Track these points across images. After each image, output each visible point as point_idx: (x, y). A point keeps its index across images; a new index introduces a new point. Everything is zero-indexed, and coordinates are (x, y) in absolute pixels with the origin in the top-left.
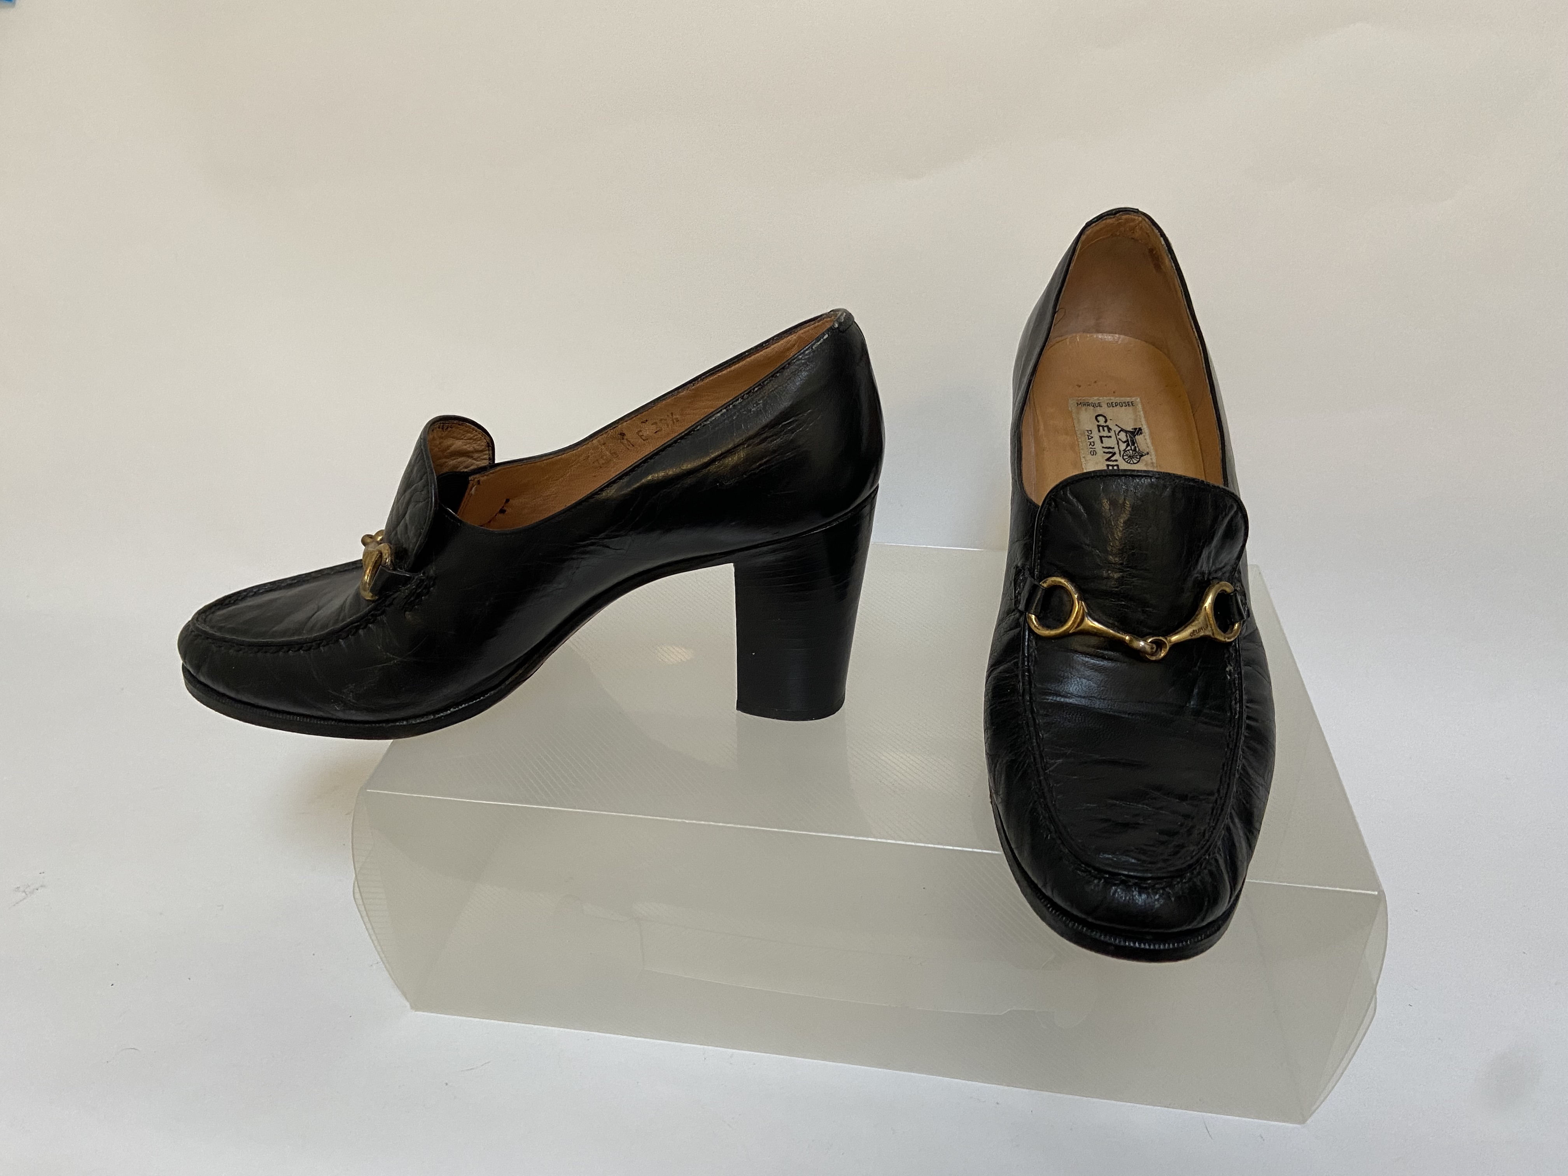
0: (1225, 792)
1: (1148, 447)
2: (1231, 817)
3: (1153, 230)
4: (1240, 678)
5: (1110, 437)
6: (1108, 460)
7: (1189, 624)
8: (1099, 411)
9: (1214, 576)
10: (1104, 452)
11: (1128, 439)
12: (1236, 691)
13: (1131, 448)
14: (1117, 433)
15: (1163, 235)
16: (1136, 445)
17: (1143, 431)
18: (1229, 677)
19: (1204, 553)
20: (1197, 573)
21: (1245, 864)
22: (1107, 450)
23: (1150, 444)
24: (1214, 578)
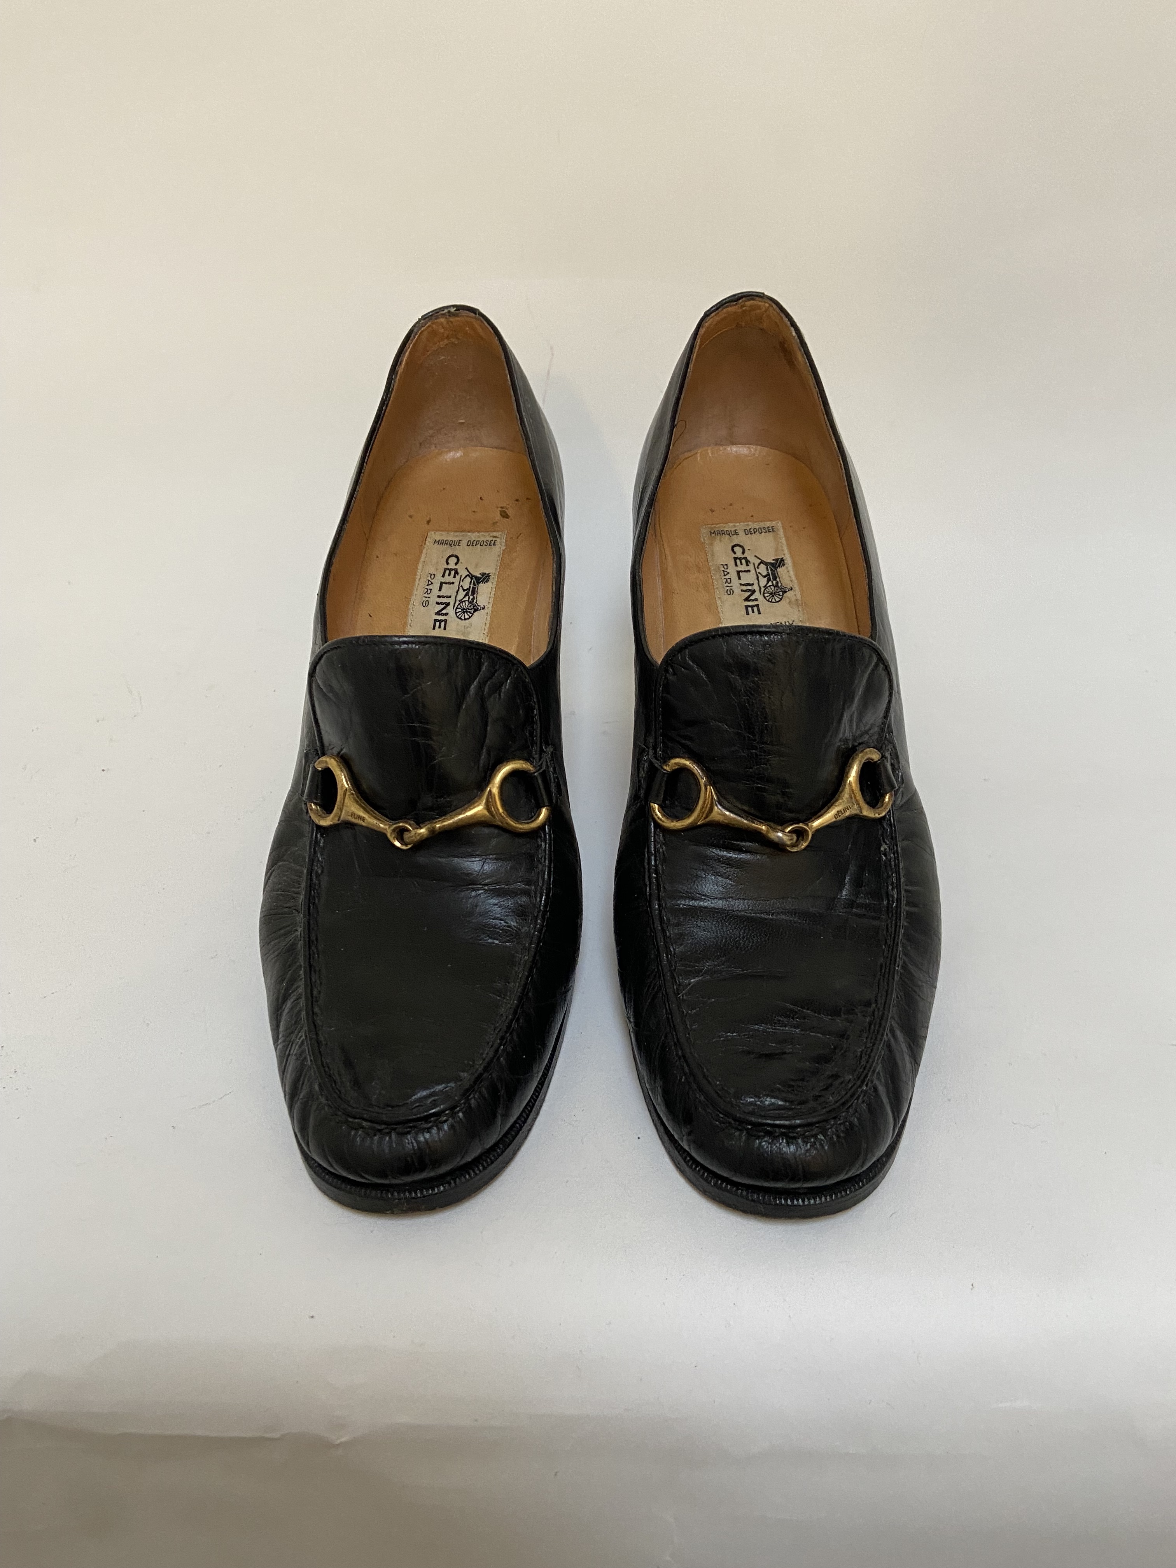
0: (883, 1001)
1: (791, 581)
2: (892, 1031)
3: (782, 318)
4: (896, 858)
5: (749, 571)
6: (747, 599)
7: (832, 805)
8: (736, 540)
9: (861, 741)
10: (742, 591)
11: (768, 573)
12: (892, 874)
13: (773, 583)
14: (756, 566)
15: (793, 324)
16: (778, 579)
17: (785, 561)
18: (884, 858)
19: (845, 715)
20: (840, 741)
21: (910, 1083)
22: (745, 588)
23: (793, 578)
24: (860, 744)
